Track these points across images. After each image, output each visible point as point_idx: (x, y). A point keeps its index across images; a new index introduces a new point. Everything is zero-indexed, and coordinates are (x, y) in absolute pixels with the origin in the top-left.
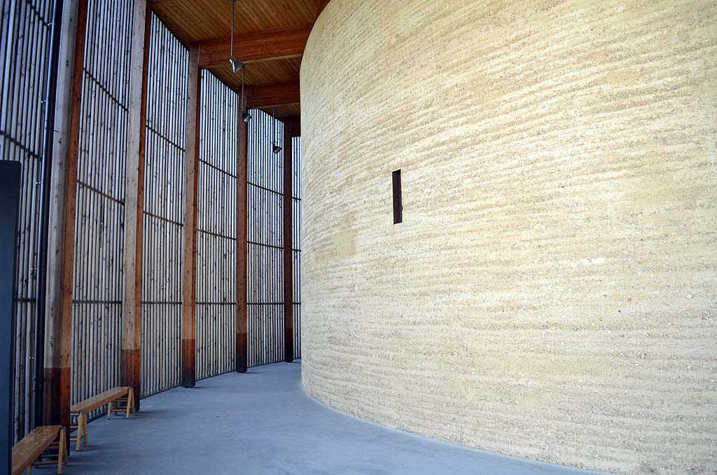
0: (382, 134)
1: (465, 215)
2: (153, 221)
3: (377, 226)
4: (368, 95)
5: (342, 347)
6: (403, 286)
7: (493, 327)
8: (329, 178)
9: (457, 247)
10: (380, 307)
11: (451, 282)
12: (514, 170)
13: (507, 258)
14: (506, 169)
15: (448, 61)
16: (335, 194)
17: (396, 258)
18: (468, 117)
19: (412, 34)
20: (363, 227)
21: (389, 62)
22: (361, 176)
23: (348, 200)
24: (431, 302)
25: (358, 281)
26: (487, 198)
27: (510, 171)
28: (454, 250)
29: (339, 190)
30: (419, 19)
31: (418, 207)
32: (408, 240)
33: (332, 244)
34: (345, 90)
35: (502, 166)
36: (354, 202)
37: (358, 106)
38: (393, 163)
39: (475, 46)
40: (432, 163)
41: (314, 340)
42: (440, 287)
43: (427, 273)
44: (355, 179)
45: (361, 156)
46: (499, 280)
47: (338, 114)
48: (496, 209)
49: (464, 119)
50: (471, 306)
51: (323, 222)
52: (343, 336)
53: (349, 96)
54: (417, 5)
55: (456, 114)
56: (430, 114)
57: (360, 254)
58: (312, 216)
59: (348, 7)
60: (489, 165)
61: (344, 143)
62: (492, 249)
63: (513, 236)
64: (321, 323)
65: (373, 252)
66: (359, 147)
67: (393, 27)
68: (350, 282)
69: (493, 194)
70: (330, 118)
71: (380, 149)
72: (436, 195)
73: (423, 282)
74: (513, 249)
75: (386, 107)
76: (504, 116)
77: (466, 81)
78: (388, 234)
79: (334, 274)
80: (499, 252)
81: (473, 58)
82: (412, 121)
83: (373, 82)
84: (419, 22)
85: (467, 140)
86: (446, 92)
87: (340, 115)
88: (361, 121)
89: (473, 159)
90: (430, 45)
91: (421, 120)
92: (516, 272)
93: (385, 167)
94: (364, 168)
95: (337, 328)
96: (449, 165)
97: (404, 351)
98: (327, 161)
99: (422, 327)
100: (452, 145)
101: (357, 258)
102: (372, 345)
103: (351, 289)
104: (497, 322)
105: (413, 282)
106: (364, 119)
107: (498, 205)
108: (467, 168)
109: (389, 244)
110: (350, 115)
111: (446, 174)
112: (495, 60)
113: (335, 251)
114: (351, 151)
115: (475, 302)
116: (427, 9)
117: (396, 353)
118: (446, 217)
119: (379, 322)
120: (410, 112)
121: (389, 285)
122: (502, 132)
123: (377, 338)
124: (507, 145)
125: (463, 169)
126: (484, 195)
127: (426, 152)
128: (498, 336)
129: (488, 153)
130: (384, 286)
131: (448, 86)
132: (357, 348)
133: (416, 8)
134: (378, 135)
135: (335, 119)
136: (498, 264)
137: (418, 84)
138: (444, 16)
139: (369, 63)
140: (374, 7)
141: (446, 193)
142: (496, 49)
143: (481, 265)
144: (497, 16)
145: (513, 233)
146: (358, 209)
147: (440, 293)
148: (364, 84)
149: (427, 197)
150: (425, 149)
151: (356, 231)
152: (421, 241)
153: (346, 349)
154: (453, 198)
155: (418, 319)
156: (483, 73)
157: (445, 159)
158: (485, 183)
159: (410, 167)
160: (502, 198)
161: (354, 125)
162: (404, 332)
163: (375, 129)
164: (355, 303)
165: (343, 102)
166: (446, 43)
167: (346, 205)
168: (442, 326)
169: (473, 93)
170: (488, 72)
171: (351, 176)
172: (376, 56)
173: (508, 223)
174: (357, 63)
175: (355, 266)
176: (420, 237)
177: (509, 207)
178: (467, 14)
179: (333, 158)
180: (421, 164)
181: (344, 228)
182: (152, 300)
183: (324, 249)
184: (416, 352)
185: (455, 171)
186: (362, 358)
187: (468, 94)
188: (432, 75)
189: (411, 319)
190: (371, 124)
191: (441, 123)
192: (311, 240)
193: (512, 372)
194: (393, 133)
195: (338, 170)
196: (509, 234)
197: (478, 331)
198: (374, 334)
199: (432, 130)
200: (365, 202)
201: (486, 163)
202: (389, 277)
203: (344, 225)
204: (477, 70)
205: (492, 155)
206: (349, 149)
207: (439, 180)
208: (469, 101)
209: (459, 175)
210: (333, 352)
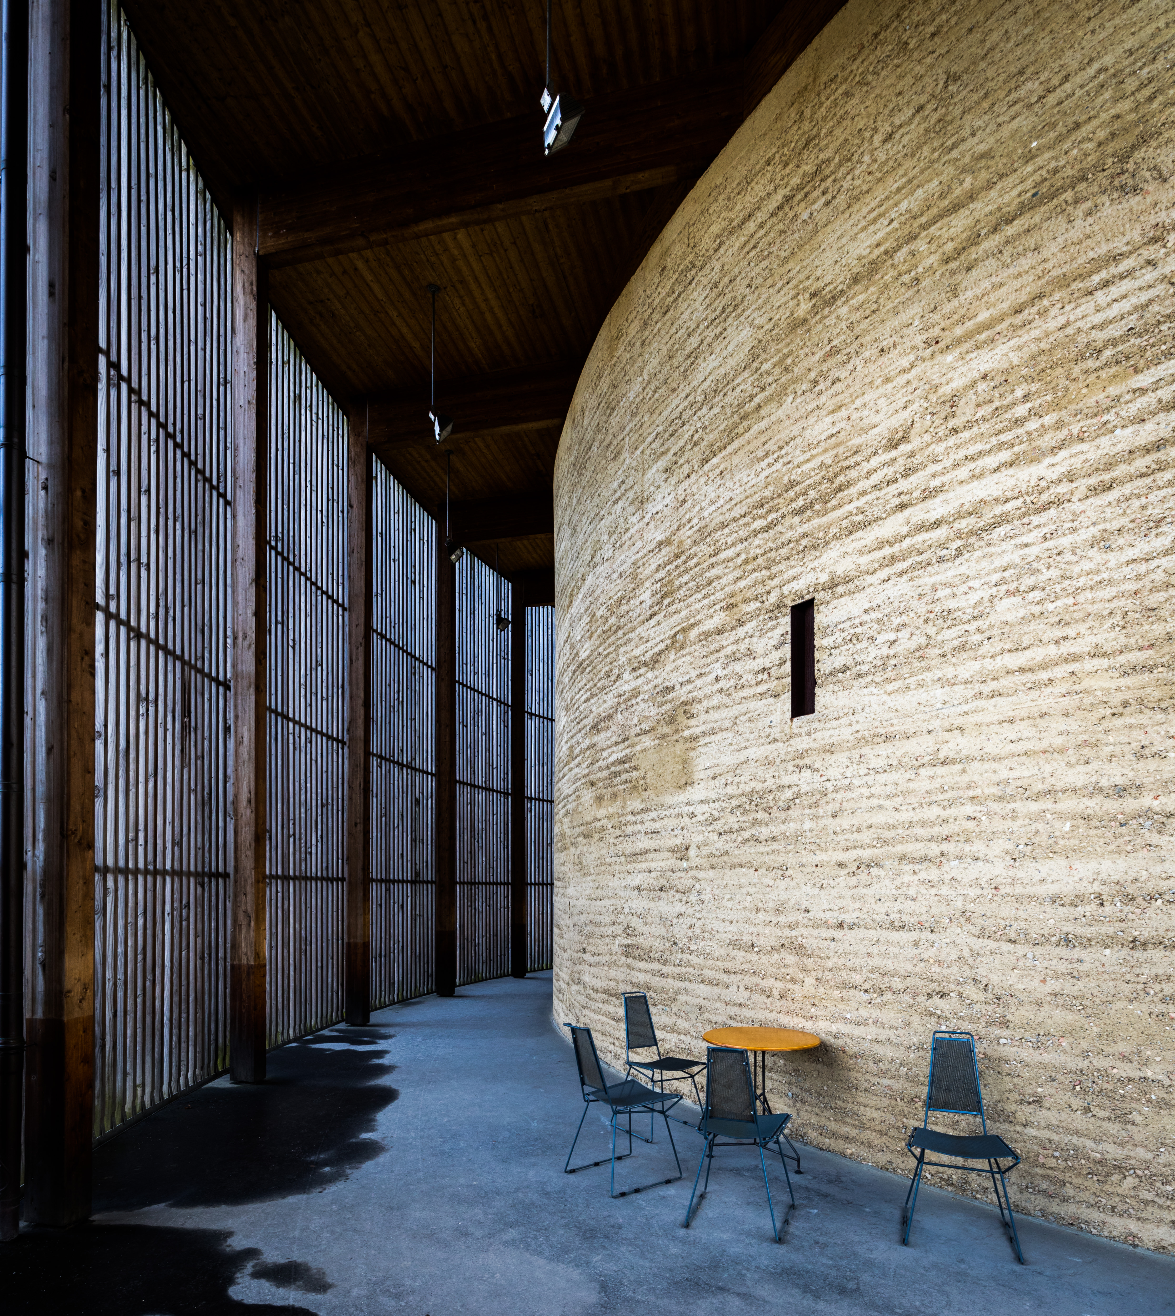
0: (767, 529)
1: (994, 685)
2: (291, 731)
3: (747, 725)
4: (730, 449)
5: (656, 966)
6: (813, 848)
7: (1067, 941)
8: (629, 641)
9: (970, 759)
10: (752, 890)
11: (947, 838)
12: (1154, 563)
13: (1119, 781)
14: (1128, 563)
15: (961, 321)
16: (643, 670)
17: (795, 789)
18: (1016, 449)
19: (856, 280)
20: (713, 729)
21: (789, 361)
22: (709, 625)
23: (675, 679)
24: (887, 882)
25: (697, 839)
26: (1065, 638)
27: (1143, 568)
28: (959, 767)
29: (655, 662)
30: (880, 235)
31: (859, 676)
32: (829, 750)
33: (635, 769)
34: (672, 452)
35: (1113, 558)
36: (689, 681)
37: (703, 480)
38: (795, 586)
39: (1049, 265)
40: (901, 574)
41: (589, 948)
42: (915, 849)
43: (880, 818)
44: (693, 634)
45: (710, 583)
46: (1092, 832)
47: (651, 508)
48: (1090, 664)
49: (1005, 456)
50: (1003, 891)
51: (614, 728)
52: (658, 944)
53: (681, 461)
54: (873, 204)
55: (979, 447)
56: (901, 461)
57: (702, 783)
58: (586, 721)
59: (682, 267)
60: (1074, 559)
61: (666, 564)
62: (1073, 760)
63: (1141, 726)
64: (606, 919)
65: (737, 779)
66: (705, 565)
67: (801, 277)
68: (678, 841)
69: (1082, 628)
70: (634, 519)
71: (760, 561)
72: (912, 645)
73: (866, 837)
74: (1140, 756)
75: (778, 466)
76: (1130, 429)
77: (1016, 361)
78: (776, 740)
79: (638, 827)
80: (1094, 765)
81: (1041, 296)
82: (849, 484)
83: (743, 418)
84: (878, 245)
85: (1009, 506)
86: (953, 401)
87: (659, 507)
88: (713, 508)
89: (1027, 550)
90: (911, 293)
91: (875, 479)
92: (1147, 814)
93: (773, 598)
94: (717, 607)
95: (646, 930)
96: (950, 574)
97: (810, 981)
98: (624, 608)
99: (860, 933)
100: (963, 525)
101: (696, 793)
102: (728, 965)
103: (679, 855)
104: (1079, 931)
105: (841, 838)
106: (721, 502)
107: (1097, 653)
108: (1007, 574)
109: (778, 760)
110: (684, 501)
111: (940, 594)
112: (1113, 288)
113: (642, 782)
114: (686, 578)
115: (1014, 881)
116: (904, 206)
117: (790, 986)
118: (939, 693)
119: (747, 921)
120: (846, 463)
121: (775, 846)
122: (1121, 470)
123: (742, 953)
124: (1136, 504)
125: (995, 577)
126: (1059, 633)
127: (887, 551)
128: (1081, 961)
129: (1075, 530)
130: (761, 848)
131: (958, 383)
132: (691, 970)
133: (873, 210)
134: (756, 533)
135: (646, 520)
136: (1091, 795)
137: (870, 396)
138: (955, 208)
139: (735, 376)
140: (752, 244)
141: (940, 638)
142: (1116, 258)
143: (1037, 797)
144: (1130, 166)
145: (1143, 719)
146: (700, 694)
147: (913, 861)
148: (722, 427)
149: (885, 651)
150: (881, 545)
151: (694, 738)
152: (864, 751)
153: (665, 969)
154: (963, 647)
155: (848, 918)
156: (1070, 331)
157: (940, 560)
158: (1059, 603)
159: (840, 589)
160: (1113, 635)
161: (695, 521)
162: (811, 943)
163: (748, 519)
164: (689, 883)
165: (666, 481)
166: (958, 277)
167: (672, 689)
168: (915, 935)
169: (1034, 387)
170: (1084, 325)
171: (684, 630)
172: (755, 357)
173: (1127, 695)
174: (706, 385)
175: (691, 809)
176: (862, 741)
177: (1135, 657)
178: (1029, 183)
179: (641, 598)
180: (869, 579)
181: (664, 736)
182: (291, 873)
183: (616, 781)
184: (844, 986)
185: (971, 584)
186: (703, 990)
187: (1019, 393)
188: (912, 366)
189: (832, 918)
190: (737, 512)
191: (934, 476)
192: (584, 765)
193: (1121, 1047)
194: (797, 519)
195: (653, 622)
196: (1132, 721)
197: (1020, 949)
198: (736, 944)
199: (905, 498)
200: (717, 679)
201: (1068, 556)
202: (775, 830)
203: (666, 730)
204: (1052, 325)
205: (1085, 535)
206: (680, 575)
207: (922, 609)
208: (1021, 410)
209: (980, 594)
210: (633, 972)
